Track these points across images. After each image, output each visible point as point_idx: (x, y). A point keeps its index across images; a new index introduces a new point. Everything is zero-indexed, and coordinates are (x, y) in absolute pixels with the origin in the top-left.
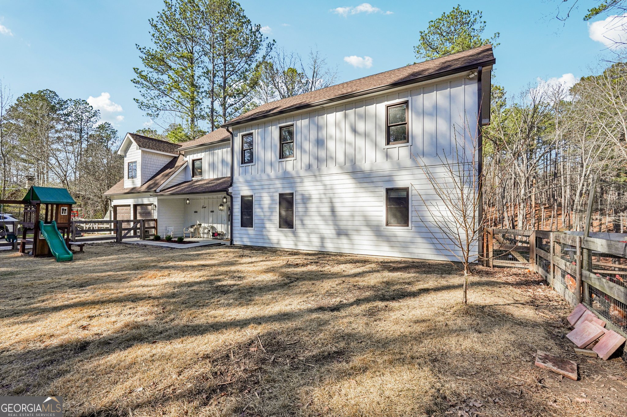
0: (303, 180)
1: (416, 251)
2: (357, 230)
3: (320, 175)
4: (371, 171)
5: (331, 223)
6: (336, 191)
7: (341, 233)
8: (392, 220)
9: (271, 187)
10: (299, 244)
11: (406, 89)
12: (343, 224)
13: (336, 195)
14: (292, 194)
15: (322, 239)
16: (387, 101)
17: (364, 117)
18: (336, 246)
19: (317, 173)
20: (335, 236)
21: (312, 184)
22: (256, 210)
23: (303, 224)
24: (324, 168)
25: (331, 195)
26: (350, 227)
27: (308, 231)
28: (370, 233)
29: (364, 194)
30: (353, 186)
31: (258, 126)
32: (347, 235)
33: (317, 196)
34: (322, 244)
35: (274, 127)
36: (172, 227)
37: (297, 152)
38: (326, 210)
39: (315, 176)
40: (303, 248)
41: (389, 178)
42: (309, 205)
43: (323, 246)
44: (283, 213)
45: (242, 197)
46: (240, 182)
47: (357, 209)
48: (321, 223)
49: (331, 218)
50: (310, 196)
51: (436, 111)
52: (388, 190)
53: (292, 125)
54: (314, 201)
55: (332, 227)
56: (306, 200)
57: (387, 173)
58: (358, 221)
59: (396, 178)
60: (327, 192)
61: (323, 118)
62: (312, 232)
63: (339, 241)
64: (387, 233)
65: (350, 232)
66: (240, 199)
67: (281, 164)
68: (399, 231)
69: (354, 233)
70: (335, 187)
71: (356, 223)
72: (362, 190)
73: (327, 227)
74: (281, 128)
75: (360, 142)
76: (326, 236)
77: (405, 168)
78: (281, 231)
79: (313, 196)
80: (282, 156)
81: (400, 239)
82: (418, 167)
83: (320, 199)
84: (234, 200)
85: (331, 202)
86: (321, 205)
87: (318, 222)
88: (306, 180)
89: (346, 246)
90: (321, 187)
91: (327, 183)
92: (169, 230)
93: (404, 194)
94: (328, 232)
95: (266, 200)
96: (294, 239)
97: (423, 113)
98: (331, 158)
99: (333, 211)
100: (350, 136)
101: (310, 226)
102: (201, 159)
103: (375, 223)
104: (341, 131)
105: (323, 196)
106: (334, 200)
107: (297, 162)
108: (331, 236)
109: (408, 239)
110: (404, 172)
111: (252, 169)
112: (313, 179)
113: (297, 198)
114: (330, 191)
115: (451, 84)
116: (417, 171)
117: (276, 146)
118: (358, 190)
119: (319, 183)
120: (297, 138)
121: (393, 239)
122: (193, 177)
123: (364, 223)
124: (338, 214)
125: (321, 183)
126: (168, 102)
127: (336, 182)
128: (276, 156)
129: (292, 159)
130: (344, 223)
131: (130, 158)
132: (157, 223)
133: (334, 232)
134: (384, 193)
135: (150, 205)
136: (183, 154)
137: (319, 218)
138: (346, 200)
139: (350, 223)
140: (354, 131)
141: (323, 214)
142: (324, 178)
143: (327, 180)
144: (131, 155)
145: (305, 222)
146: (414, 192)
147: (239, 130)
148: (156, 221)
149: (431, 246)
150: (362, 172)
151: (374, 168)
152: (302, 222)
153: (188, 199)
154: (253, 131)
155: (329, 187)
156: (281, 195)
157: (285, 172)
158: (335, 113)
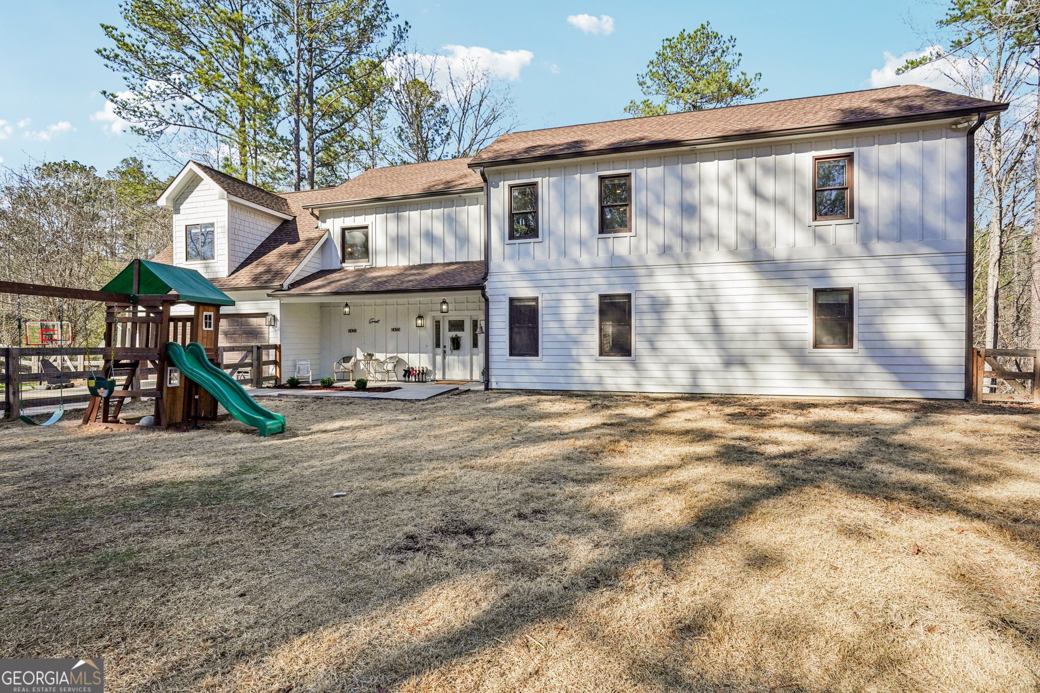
0: (652, 272)
1: (869, 385)
2: (762, 356)
3: (690, 265)
4: (789, 261)
5: (711, 345)
6: (720, 292)
7: (731, 361)
8: (825, 339)
9: (582, 282)
10: (644, 382)
11: (850, 134)
12: (735, 347)
13: (723, 299)
14: (629, 296)
15: (695, 372)
16: (816, 150)
17: (773, 172)
18: (722, 382)
19: (683, 261)
20: (720, 367)
21: (672, 279)
22: (547, 327)
23: (654, 348)
24: (695, 251)
25: (712, 299)
26: (747, 352)
27: (664, 360)
28: (788, 360)
29: (775, 298)
30: (755, 283)
31: (549, 171)
32: (743, 364)
33: (685, 300)
34: (695, 382)
35: (585, 177)
36: (306, 360)
37: (638, 223)
38: (701, 323)
39: (679, 266)
40: (652, 388)
41: (822, 273)
42: (666, 316)
43: (695, 385)
44: (610, 329)
45: (512, 300)
46: (506, 273)
47: (763, 321)
48: (692, 345)
49: (712, 337)
50: (669, 301)
51: (898, 173)
52: (817, 292)
53: (628, 176)
54: (677, 308)
55: (714, 352)
56: (660, 306)
57: (818, 265)
58: (765, 342)
59: (833, 273)
60: (702, 293)
61: (694, 168)
62: (673, 361)
63: (728, 375)
64: (818, 360)
65: (748, 360)
66: (506, 305)
67: (606, 243)
68: (837, 355)
69: (757, 360)
70: (719, 285)
71: (762, 344)
72: (770, 291)
73: (704, 352)
74: (602, 178)
75: (766, 213)
76: (701, 367)
77: (850, 258)
78: (606, 362)
79: (675, 300)
80: (605, 227)
81: (841, 368)
82: (874, 257)
83: (690, 305)
84: (491, 306)
85: (713, 311)
86: (691, 315)
87: (684, 345)
88: (658, 272)
89: (741, 383)
90: (692, 285)
91: (704, 278)
92: (302, 367)
93: (845, 298)
94: (707, 360)
95: (571, 308)
96: (634, 374)
97: (879, 174)
98: (711, 236)
99: (716, 325)
100: (746, 201)
101: (670, 352)
102: (366, 227)
103: (795, 344)
104: (730, 192)
105: (695, 300)
106: (717, 307)
107: (639, 240)
108: (712, 367)
109: (855, 368)
110: (847, 264)
111: (536, 250)
112: (675, 270)
113: (639, 302)
114: (710, 292)
115: (925, 134)
116: (871, 263)
117: (591, 209)
118: (765, 291)
119: (688, 279)
120: (639, 198)
121: (828, 368)
122: (343, 261)
123: (776, 344)
124: (725, 330)
125: (693, 278)
126: (190, 109)
127: (721, 277)
128: (592, 226)
129: (628, 234)
130: (738, 345)
131: (190, 216)
132: (280, 352)
133: (718, 360)
134: (810, 295)
135: (264, 315)
136: (318, 214)
137: (687, 337)
138: (743, 307)
139: (750, 345)
140: (756, 192)
141: (695, 330)
142: (696, 270)
143: (703, 273)
144: (195, 210)
145: (659, 345)
146: (863, 296)
147: (502, 175)
148: (277, 348)
149: (894, 378)
150: (772, 261)
151: (795, 257)
152: (652, 345)
153: (347, 305)
154: (539, 180)
155: (707, 285)
156: (602, 297)
157: (613, 257)
158: (716, 161)
